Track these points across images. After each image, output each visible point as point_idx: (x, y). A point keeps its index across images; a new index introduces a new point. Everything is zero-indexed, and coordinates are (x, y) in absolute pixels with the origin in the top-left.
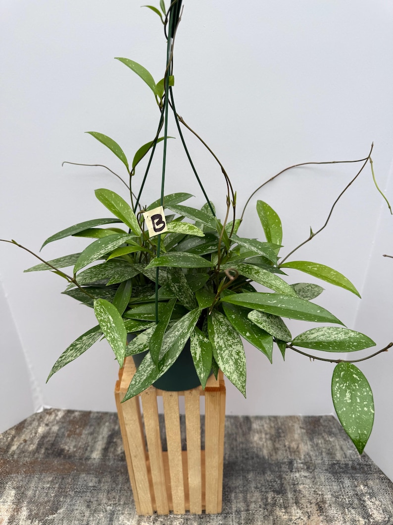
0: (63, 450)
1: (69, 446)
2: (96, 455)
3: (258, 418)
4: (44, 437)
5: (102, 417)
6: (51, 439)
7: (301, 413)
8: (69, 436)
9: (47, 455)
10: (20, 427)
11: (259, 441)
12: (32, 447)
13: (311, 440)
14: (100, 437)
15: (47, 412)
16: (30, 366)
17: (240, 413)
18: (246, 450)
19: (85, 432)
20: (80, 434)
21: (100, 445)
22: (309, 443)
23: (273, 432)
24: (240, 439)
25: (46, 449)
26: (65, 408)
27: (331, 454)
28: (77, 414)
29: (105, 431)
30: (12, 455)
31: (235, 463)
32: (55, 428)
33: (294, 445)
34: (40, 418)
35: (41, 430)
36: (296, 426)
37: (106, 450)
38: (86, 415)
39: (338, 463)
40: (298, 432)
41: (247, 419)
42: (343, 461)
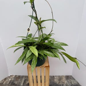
0: (14, 84)
1: (16, 83)
2: (22, 84)
3: (56, 76)
4: (10, 81)
5: (23, 77)
6: (12, 81)
7: (65, 75)
8: (16, 81)
9: (11, 85)
10: (5, 79)
11: (56, 81)
12: (8, 83)
13: (67, 80)
14: (23, 81)
15: (11, 76)
16: (8, 66)
17: (52, 75)
18: (53, 83)
19: (19, 80)
20: (18, 80)
21: (23, 82)
22: (67, 81)
23: (59, 79)
24: (52, 81)
25: (11, 83)
26: (15, 75)
27: (71, 83)
28: (17, 76)
29: (23, 79)
30: (4, 85)
31: (51, 85)
32: (13, 79)
33: (63, 81)
34: (9, 77)
35: (10, 80)
36: (64, 78)
37: (24, 83)
38: (19, 76)
39: (73, 84)
40: (64, 79)
41: (53, 76)
42: (74, 84)
